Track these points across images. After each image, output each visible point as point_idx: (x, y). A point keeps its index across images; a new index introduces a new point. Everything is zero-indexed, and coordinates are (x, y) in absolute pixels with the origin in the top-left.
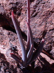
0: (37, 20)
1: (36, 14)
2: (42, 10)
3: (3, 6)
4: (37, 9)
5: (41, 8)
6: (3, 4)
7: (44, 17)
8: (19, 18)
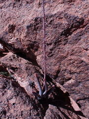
0: (53, 60)
1: (52, 55)
2: (58, 54)
3: (20, 41)
4: (53, 51)
5: (57, 51)
6: (20, 39)
7: (59, 59)
8: (36, 53)
